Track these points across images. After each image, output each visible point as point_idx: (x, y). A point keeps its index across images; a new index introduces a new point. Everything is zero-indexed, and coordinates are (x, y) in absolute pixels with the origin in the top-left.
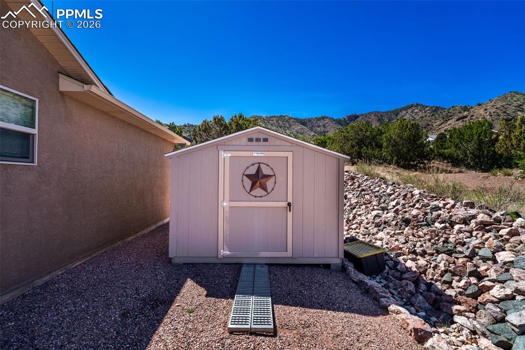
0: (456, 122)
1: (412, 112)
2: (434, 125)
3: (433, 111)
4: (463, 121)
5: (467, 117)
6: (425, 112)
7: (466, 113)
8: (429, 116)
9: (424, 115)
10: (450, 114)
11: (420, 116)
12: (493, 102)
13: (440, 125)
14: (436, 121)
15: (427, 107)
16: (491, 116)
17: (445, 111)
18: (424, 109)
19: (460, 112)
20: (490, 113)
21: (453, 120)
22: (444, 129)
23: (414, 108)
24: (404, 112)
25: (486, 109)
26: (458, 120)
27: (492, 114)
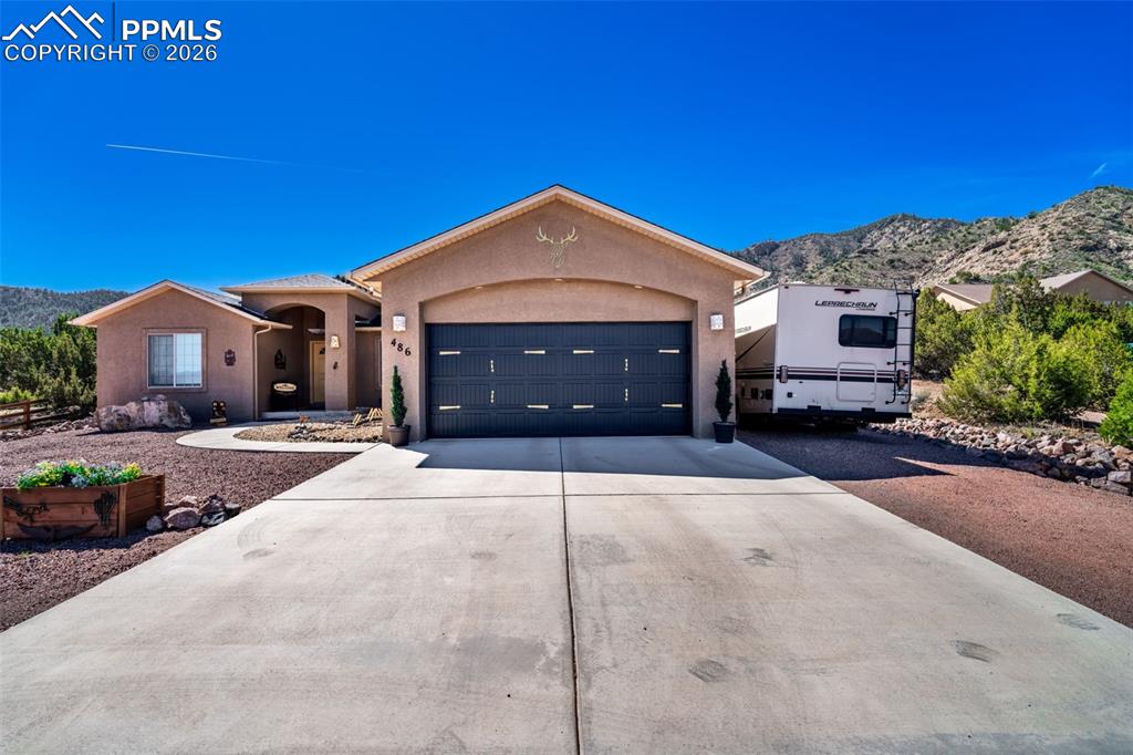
0: (982, 255)
1: (893, 232)
2: (937, 262)
3: (939, 230)
4: (995, 252)
5: (1004, 243)
6: (920, 233)
7: (1003, 235)
8: (927, 243)
9: (918, 238)
10: (971, 237)
11: (909, 241)
12: (1060, 210)
13: (949, 262)
14: (942, 253)
15: (925, 222)
16: (1052, 240)
17: (960, 231)
18: (919, 226)
19: (993, 233)
20: (1051, 234)
21: (977, 249)
22: (958, 269)
23: (897, 225)
24: (876, 233)
25: (1044, 226)
26: (986, 250)
27: (1056, 236)
